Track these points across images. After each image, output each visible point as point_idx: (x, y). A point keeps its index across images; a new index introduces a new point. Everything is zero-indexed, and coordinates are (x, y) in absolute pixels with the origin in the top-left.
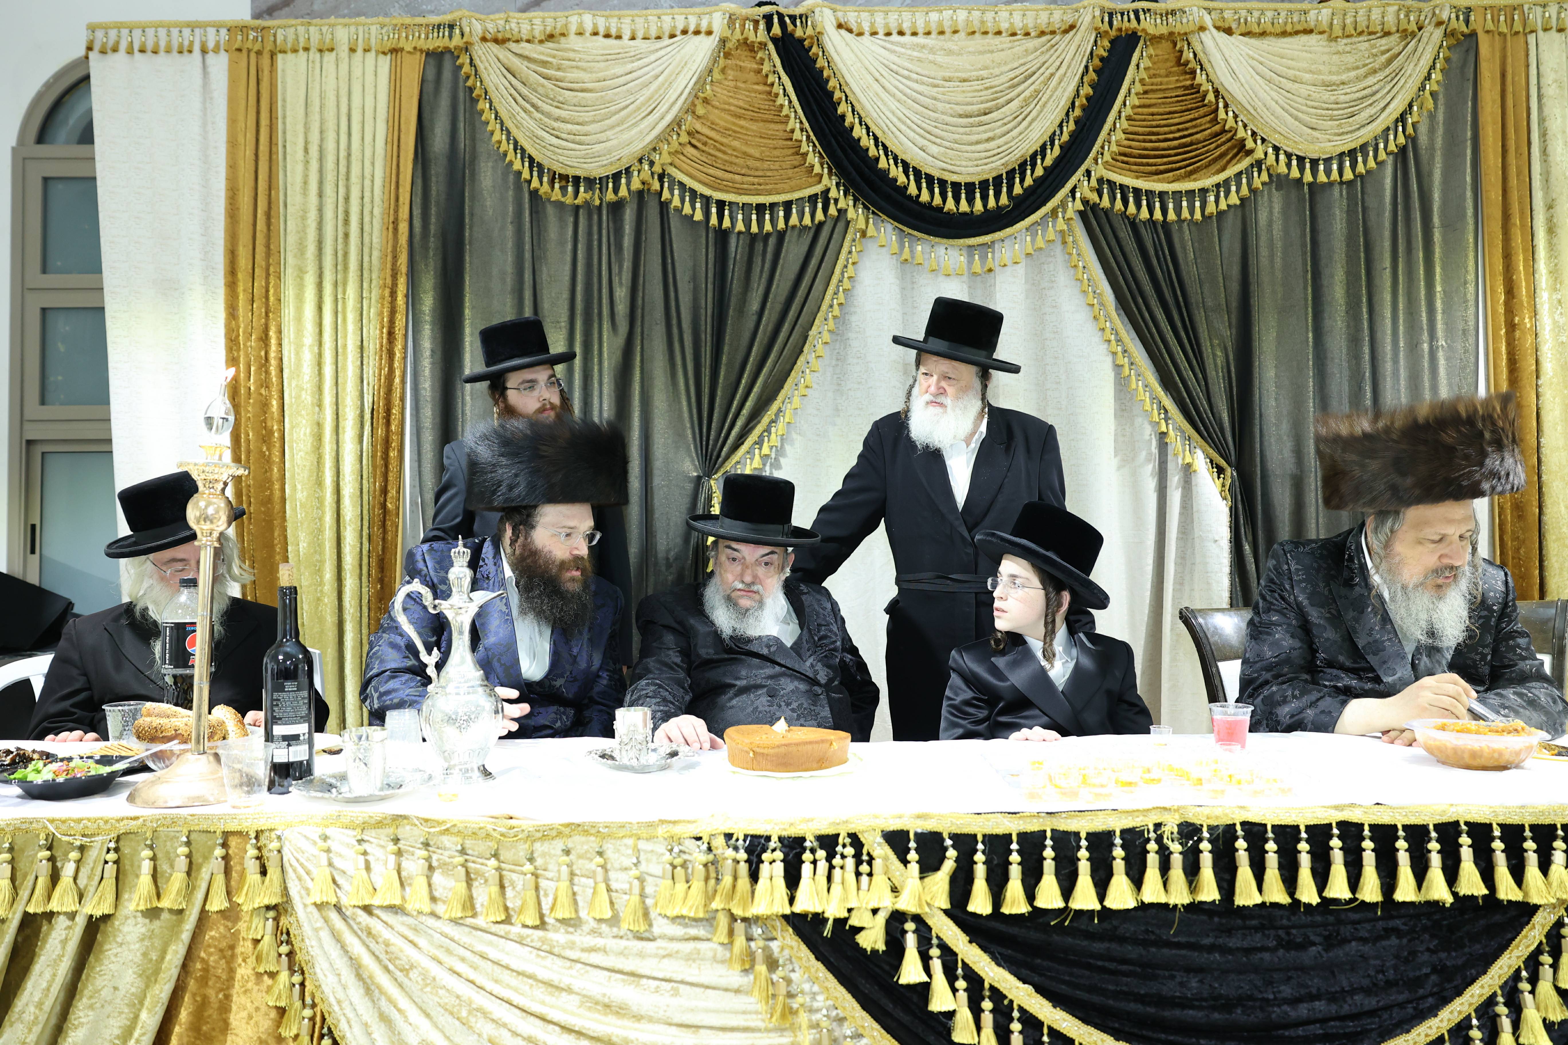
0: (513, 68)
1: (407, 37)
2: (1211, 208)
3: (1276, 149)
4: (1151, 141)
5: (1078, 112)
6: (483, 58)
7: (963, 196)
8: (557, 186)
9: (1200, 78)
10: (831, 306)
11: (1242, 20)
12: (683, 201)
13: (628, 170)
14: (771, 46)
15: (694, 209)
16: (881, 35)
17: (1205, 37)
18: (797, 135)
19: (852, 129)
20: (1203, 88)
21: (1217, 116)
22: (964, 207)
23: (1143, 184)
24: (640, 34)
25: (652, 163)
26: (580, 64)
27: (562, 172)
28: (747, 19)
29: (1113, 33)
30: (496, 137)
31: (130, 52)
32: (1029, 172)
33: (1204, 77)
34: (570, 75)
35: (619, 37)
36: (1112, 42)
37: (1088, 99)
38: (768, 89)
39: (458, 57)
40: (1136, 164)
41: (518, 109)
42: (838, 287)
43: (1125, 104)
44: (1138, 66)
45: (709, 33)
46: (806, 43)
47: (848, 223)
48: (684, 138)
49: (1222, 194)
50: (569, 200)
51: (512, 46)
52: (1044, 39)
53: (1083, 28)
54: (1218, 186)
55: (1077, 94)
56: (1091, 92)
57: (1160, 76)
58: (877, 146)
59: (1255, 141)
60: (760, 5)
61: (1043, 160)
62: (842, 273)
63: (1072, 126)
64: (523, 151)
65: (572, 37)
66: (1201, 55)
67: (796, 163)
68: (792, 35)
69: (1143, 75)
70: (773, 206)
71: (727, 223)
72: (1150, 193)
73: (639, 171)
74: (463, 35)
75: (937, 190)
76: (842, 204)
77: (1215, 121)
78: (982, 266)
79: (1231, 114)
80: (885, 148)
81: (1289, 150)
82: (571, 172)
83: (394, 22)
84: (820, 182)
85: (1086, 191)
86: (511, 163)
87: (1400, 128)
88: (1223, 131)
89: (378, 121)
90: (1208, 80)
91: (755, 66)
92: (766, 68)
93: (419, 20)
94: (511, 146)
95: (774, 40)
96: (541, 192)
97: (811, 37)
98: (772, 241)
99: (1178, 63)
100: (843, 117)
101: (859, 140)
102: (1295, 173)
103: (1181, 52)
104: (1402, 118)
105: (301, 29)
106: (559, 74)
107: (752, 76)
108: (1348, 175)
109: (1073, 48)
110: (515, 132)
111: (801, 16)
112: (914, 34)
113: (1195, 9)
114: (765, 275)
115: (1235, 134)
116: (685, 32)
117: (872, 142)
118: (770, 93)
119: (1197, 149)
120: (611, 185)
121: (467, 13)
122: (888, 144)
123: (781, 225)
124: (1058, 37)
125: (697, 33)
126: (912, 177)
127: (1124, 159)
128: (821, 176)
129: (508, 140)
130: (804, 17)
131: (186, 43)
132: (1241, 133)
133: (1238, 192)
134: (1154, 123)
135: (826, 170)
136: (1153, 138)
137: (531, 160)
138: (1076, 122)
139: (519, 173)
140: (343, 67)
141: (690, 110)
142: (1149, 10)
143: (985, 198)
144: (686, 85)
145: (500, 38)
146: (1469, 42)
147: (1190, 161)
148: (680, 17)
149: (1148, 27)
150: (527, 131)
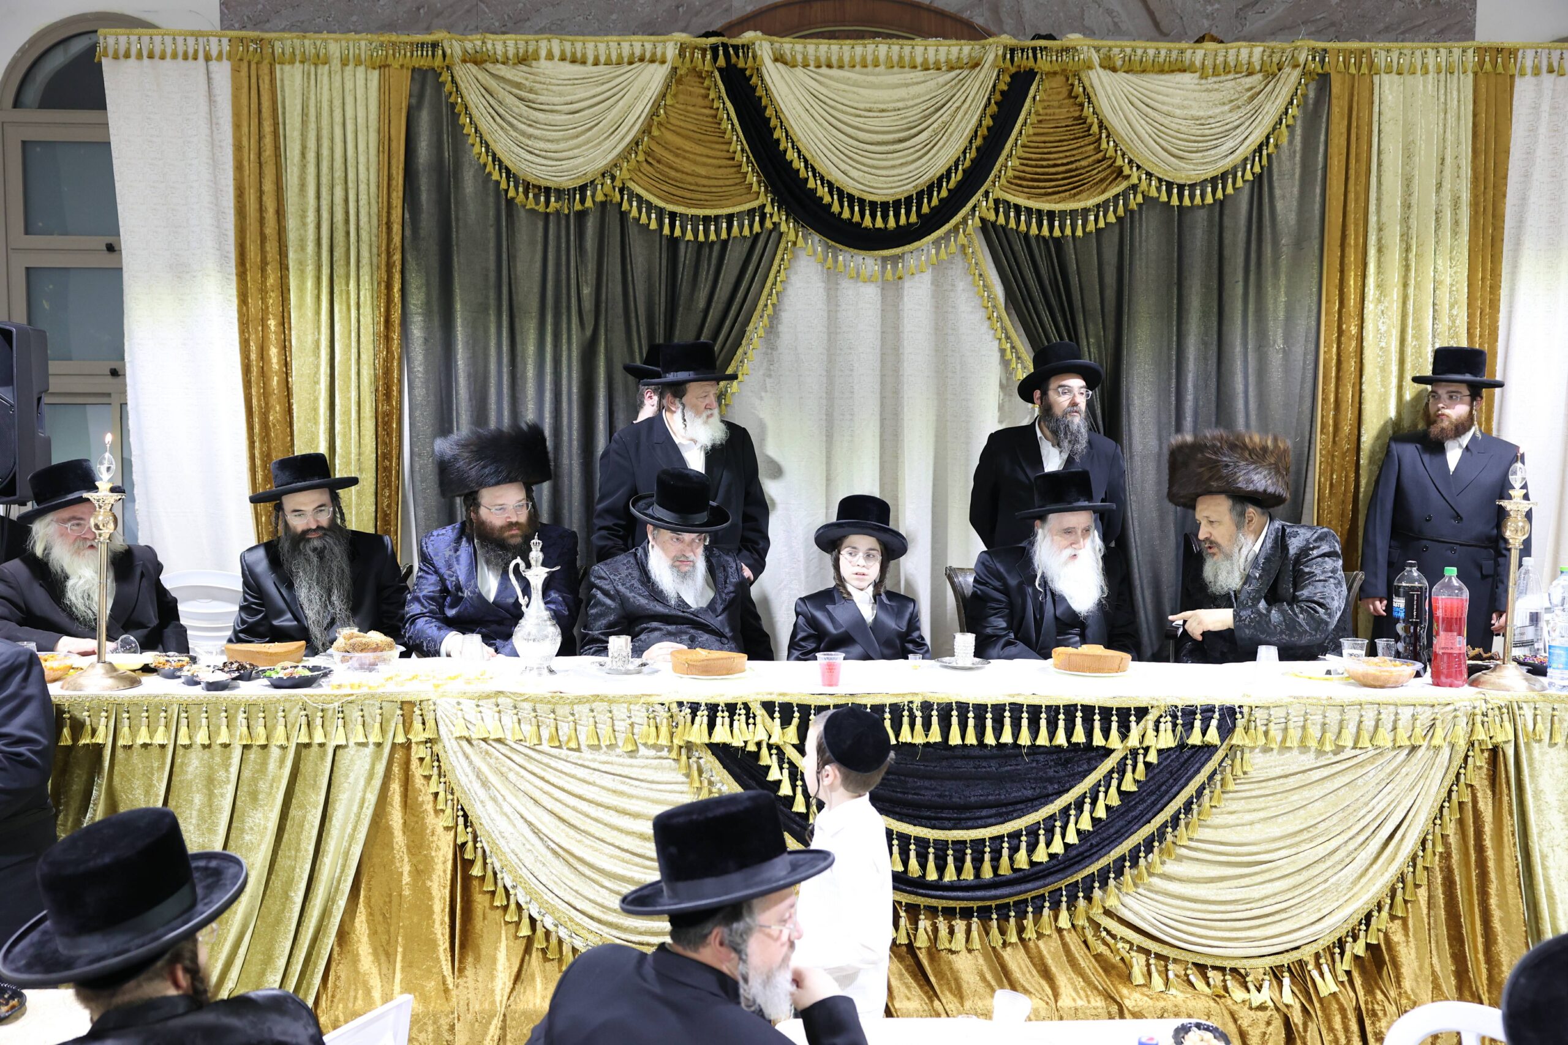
0: (491, 89)
1: (394, 55)
2: (1091, 227)
3: (1149, 175)
4: (1042, 167)
5: (979, 141)
6: (464, 78)
7: (879, 214)
8: (531, 195)
9: (1088, 111)
10: (766, 305)
11: (1127, 58)
12: (640, 212)
13: (592, 182)
14: (717, 74)
15: (649, 219)
16: (812, 68)
17: (1092, 74)
18: (738, 156)
19: (785, 151)
20: (1089, 121)
21: (1100, 145)
22: (879, 223)
23: (1034, 204)
24: (602, 59)
25: (613, 178)
26: (550, 87)
27: (536, 183)
28: (696, 48)
29: (1013, 70)
30: (477, 149)
31: (140, 56)
32: (935, 193)
33: (1091, 110)
34: (542, 99)
35: (584, 63)
36: (1011, 77)
37: (989, 129)
38: (713, 112)
39: (440, 74)
40: (1028, 187)
41: (496, 127)
42: (771, 289)
43: (1021, 133)
44: (1034, 98)
45: (663, 62)
46: (748, 73)
47: (781, 234)
48: (641, 157)
49: (1101, 214)
50: (541, 208)
51: (489, 66)
52: (953, 74)
53: (987, 66)
54: (1098, 206)
55: (980, 125)
56: (991, 123)
57: (1053, 107)
58: (806, 167)
59: (1131, 168)
60: (707, 35)
61: (948, 183)
62: (776, 278)
63: (974, 154)
64: (500, 162)
65: (543, 61)
66: (1089, 89)
67: (738, 181)
68: (735, 66)
69: (1039, 107)
70: (717, 217)
71: (678, 232)
72: (1039, 212)
73: (602, 185)
74: (444, 55)
75: (856, 209)
76: (776, 219)
77: (1098, 150)
78: (894, 274)
79: (1111, 143)
80: (814, 170)
81: (1160, 176)
82: (543, 183)
83: (382, 39)
84: (757, 198)
85: (985, 209)
86: (490, 174)
87: (1257, 159)
88: (1104, 158)
89: (371, 130)
90: (1094, 113)
91: (703, 91)
92: (712, 95)
93: (405, 38)
94: (490, 158)
95: (720, 70)
96: (517, 201)
97: (752, 69)
98: (717, 248)
99: (1070, 96)
100: (778, 141)
101: (792, 161)
102: (1164, 198)
103: (1072, 85)
104: (1260, 149)
105: (297, 42)
106: (532, 96)
107: (700, 101)
108: (1209, 200)
109: (977, 85)
110: (492, 145)
111: (743, 46)
112: (841, 67)
113: (1085, 48)
114: (711, 277)
115: (1114, 162)
116: (642, 60)
117: (802, 164)
118: (715, 116)
119: (1081, 174)
120: (578, 196)
121: (448, 36)
122: (816, 166)
123: (724, 236)
124: (966, 73)
125: (652, 61)
126: (835, 197)
128: (759, 193)
129: (487, 152)
130: (746, 47)
131: (191, 51)
132: (1119, 162)
133: (1115, 211)
134: (1046, 150)
135: (763, 189)
136: (1045, 163)
137: (508, 171)
138: (978, 149)
139: (498, 183)
140: (337, 79)
141: (646, 130)
142: (1046, 48)
143: (897, 216)
144: (642, 108)
145: (478, 60)
146: (1323, 81)
147: (1074, 184)
148: (637, 44)
149: (1044, 64)
150: (504, 146)
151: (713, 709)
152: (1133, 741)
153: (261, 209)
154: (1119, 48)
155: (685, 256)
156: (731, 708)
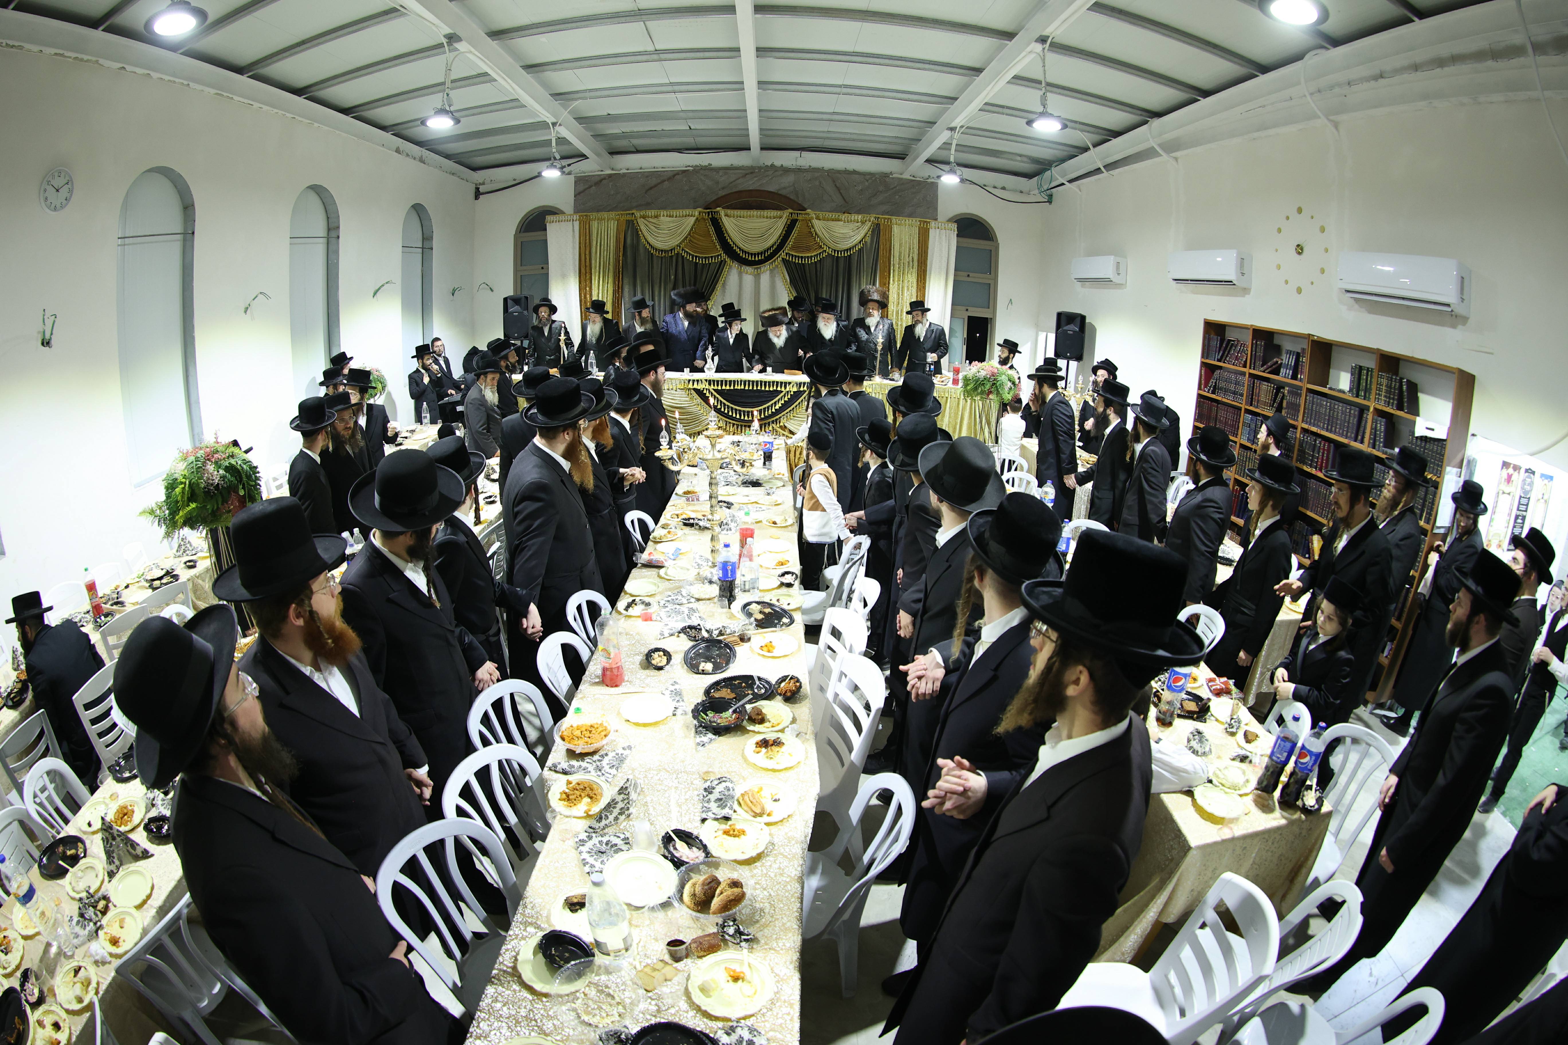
0: (647, 225)
1: (621, 217)
2: (813, 261)
3: (829, 247)
4: (800, 244)
5: (782, 237)
6: (640, 222)
7: (753, 256)
8: (657, 252)
9: (812, 230)
10: (721, 281)
11: (823, 217)
12: (687, 256)
13: (674, 248)
14: (709, 220)
15: (690, 258)
16: (736, 217)
17: (813, 221)
18: (715, 241)
19: (728, 239)
20: (812, 233)
21: (816, 239)
22: (753, 259)
23: (797, 255)
24: (678, 216)
25: (680, 247)
26: (663, 224)
27: (659, 249)
28: (703, 212)
30: (643, 240)
31: (556, 222)
32: (770, 250)
34: (661, 227)
35: (673, 217)
36: (791, 220)
38: (708, 229)
39: (634, 221)
40: (795, 250)
41: (648, 235)
42: (723, 277)
43: (793, 235)
44: (798, 227)
45: (694, 216)
46: (718, 219)
47: (726, 262)
48: (688, 241)
49: (816, 258)
50: (660, 255)
51: (647, 219)
52: (775, 219)
53: (784, 218)
54: (815, 255)
55: (782, 233)
56: (785, 233)
57: (803, 229)
59: (824, 246)
60: (707, 208)
61: (773, 248)
62: (724, 274)
63: (780, 240)
64: (649, 243)
65: (661, 217)
66: (813, 224)
67: (714, 247)
68: (714, 217)
69: (798, 229)
70: (708, 257)
71: (697, 261)
72: (799, 257)
73: (677, 249)
74: (635, 217)
75: (747, 255)
76: (725, 257)
78: (757, 273)
79: (819, 239)
80: (735, 244)
81: (832, 248)
82: (661, 249)
83: (618, 213)
84: (720, 252)
85: (783, 255)
86: (646, 247)
87: (859, 245)
88: (817, 243)
89: (615, 237)
90: (814, 231)
91: (705, 224)
92: (708, 225)
93: (625, 213)
94: (646, 243)
95: (710, 218)
96: (654, 254)
98: (708, 265)
99: (807, 226)
100: (725, 237)
101: (729, 242)
102: (833, 254)
103: (808, 223)
104: (860, 242)
105: (596, 215)
106: (658, 226)
107: (704, 226)
108: (846, 254)
109: (781, 223)
110: (647, 239)
111: (716, 212)
112: (744, 217)
113: (812, 214)
114: (706, 273)
115: (819, 243)
116: (688, 216)
117: (732, 243)
118: (709, 231)
119: (810, 247)
120: (670, 252)
121: (636, 212)
123: (710, 262)
124: (778, 219)
125: (691, 216)
126: (741, 252)
127: (792, 248)
129: (646, 241)
130: (718, 212)
131: (569, 218)
132: (821, 244)
133: (820, 257)
134: (801, 240)
135: (721, 250)
137: (651, 246)
139: (648, 249)
140: (606, 223)
141: (689, 234)
142: (801, 213)
143: (758, 257)
144: (688, 228)
145: (644, 217)
146: (878, 225)
147: (808, 249)
148: (687, 212)
149: (800, 218)
150: (650, 239)
151: (694, 381)
152: (788, 389)
153: (585, 259)
154: (821, 214)
155: (699, 267)
156: (698, 381)
